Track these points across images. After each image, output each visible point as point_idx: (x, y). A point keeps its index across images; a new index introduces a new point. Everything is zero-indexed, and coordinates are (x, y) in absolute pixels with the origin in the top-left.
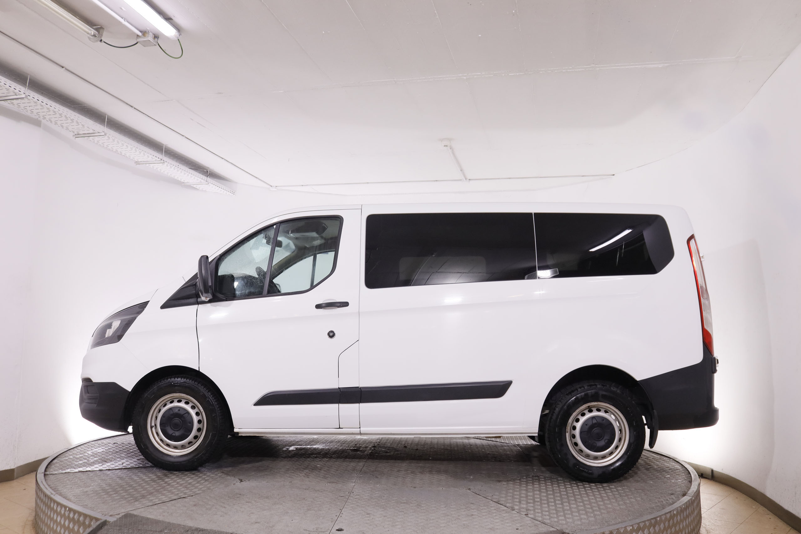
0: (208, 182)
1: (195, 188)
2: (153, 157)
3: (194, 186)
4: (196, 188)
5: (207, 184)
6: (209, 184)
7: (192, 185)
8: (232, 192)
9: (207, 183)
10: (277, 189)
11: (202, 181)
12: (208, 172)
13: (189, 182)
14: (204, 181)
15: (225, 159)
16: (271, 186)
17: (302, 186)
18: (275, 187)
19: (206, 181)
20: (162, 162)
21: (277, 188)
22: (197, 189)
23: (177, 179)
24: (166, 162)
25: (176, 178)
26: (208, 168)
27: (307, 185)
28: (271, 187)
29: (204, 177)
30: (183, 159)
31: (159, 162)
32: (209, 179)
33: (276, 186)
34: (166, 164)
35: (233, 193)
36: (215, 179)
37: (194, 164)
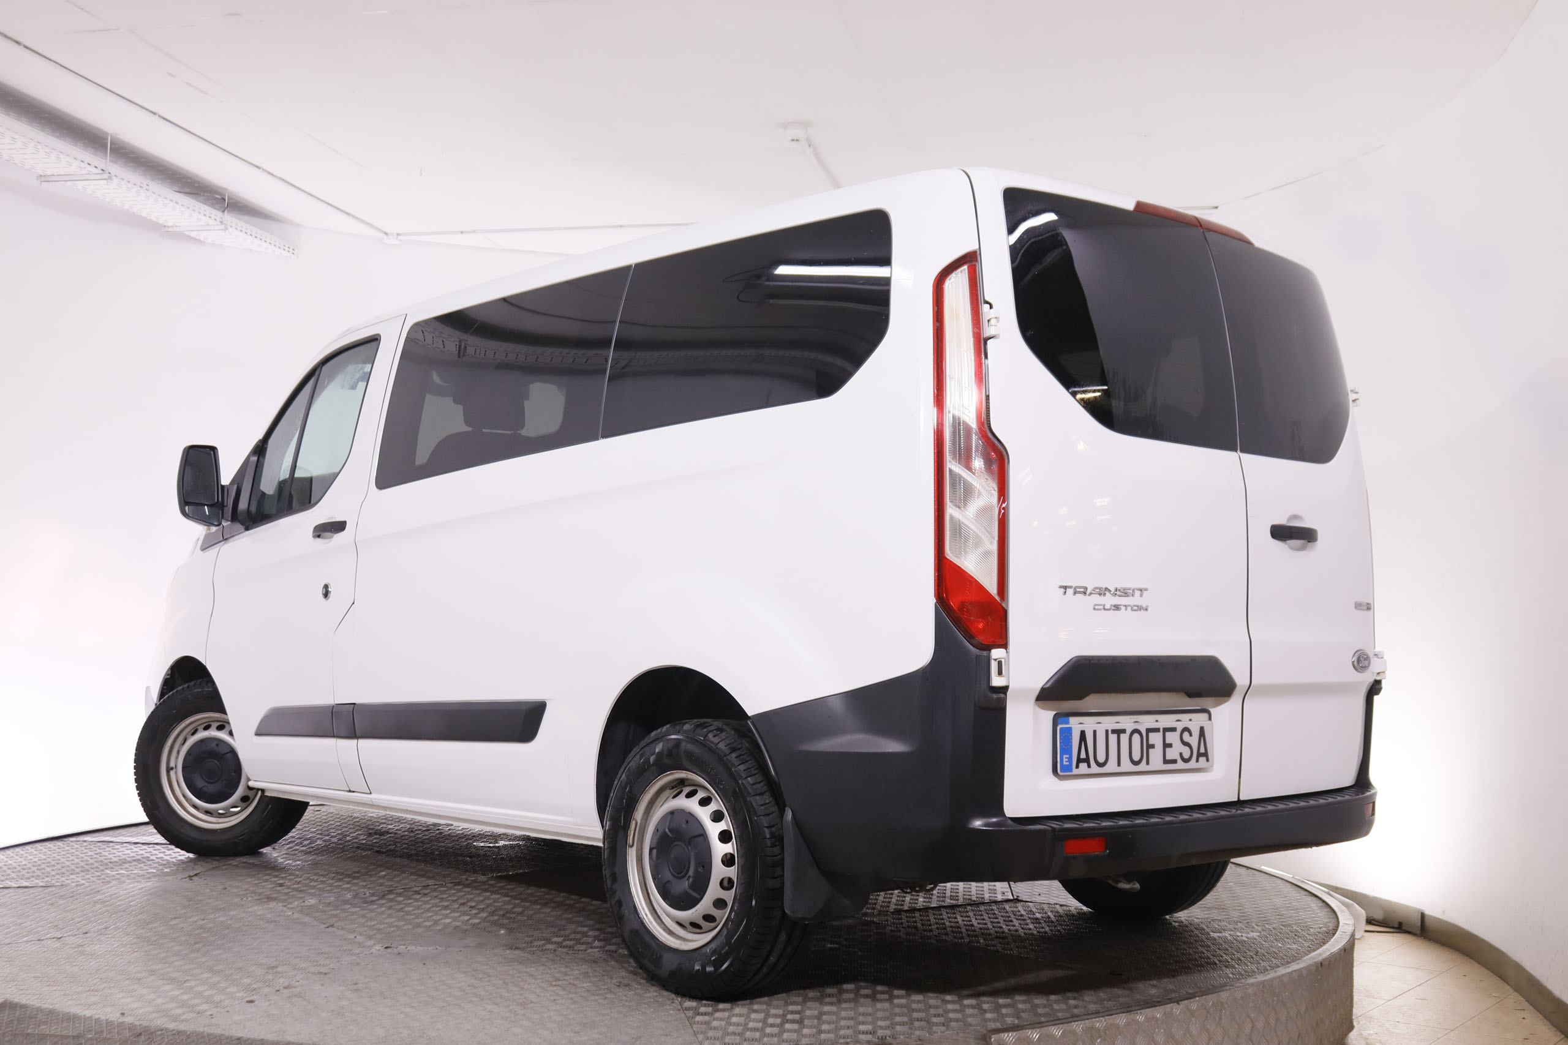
0: (226, 225)
1: (194, 239)
2: (83, 165)
3: (193, 234)
4: (197, 238)
5: (223, 230)
6: (227, 229)
7: (187, 233)
8: (287, 249)
9: (223, 227)
10: (400, 240)
11: (211, 222)
12: (225, 200)
13: (177, 224)
14: (215, 223)
15: (264, 170)
16: (386, 234)
17: (462, 232)
18: (395, 235)
19: (221, 222)
20: (106, 176)
21: (400, 237)
22: (199, 241)
23: (148, 218)
24: (114, 178)
25: (144, 214)
26: (226, 189)
27: (474, 232)
28: (385, 236)
29: (216, 213)
30: (162, 168)
31: (98, 177)
32: (229, 218)
33: (398, 234)
34: (115, 181)
35: (291, 250)
36: (246, 217)
37: (189, 181)
